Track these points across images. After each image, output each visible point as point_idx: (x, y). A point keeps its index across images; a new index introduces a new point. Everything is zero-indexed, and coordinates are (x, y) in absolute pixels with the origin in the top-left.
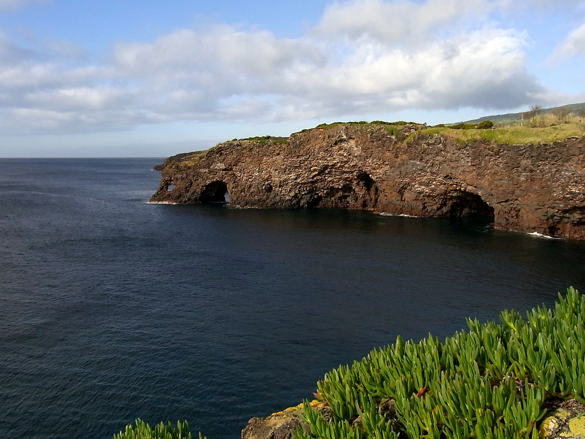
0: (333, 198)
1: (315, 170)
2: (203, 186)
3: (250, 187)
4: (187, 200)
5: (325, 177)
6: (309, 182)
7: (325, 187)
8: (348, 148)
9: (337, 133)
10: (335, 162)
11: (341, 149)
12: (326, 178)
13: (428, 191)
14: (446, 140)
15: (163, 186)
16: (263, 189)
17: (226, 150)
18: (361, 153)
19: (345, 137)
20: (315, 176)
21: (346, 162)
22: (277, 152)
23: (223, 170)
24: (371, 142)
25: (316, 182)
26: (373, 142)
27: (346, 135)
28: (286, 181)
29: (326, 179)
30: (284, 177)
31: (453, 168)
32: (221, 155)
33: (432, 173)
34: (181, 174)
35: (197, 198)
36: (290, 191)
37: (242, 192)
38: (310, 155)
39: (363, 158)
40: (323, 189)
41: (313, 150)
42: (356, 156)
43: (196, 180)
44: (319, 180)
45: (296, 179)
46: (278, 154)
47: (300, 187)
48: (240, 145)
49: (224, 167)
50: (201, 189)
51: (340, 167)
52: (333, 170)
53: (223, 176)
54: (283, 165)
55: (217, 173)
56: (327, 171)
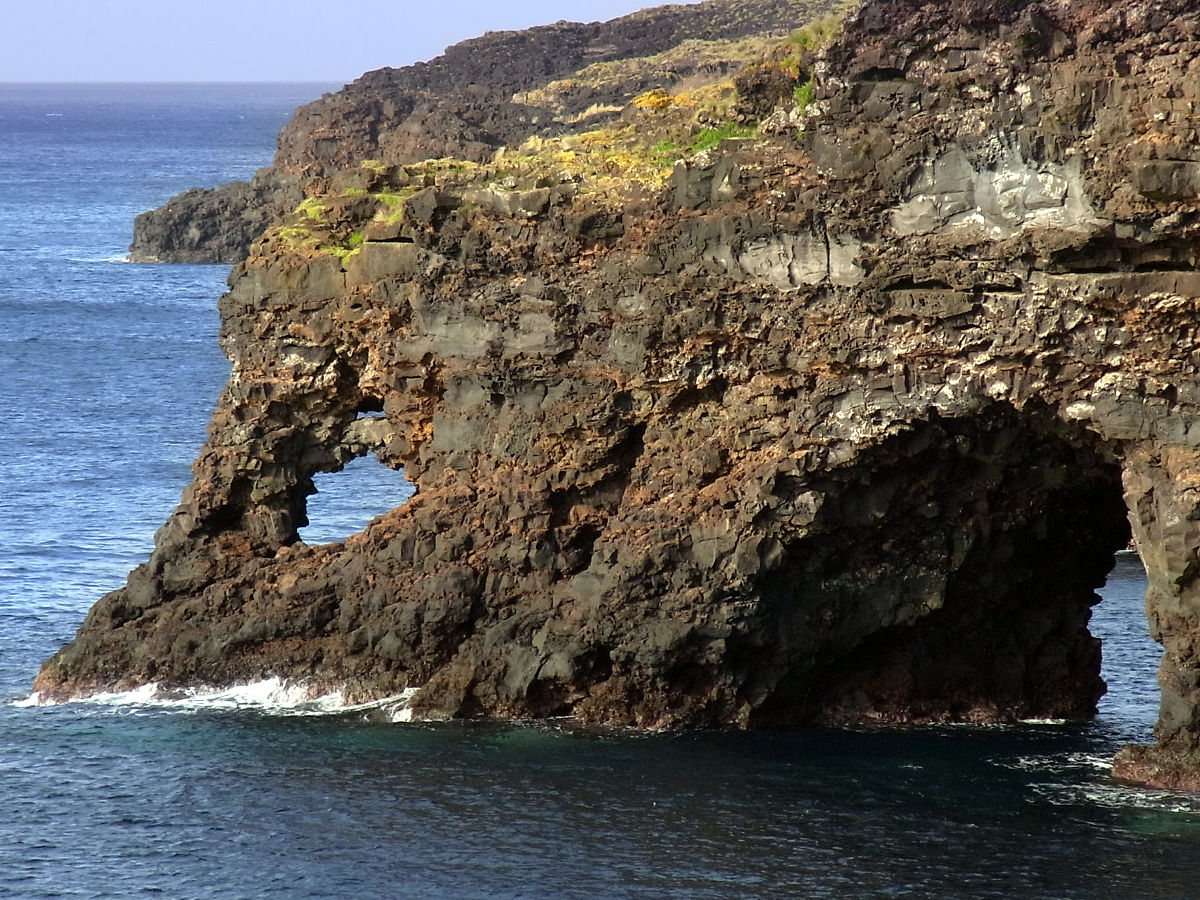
2: (784, 486)
4: (559, 666)
15: (242, 483)
23: (1071, 258)
34: (484, 314)
35: (696, 639)
43: (687, 398)
49: (1079, 220)
50: (764, 516)
53: (1062, 337)
55: (978, 291)
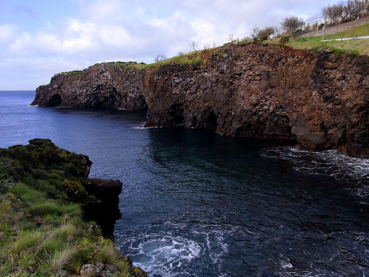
0: (108, 102)
1: (94, 87)
3: (69, 97)
5: (101, 91)
6: (93, 94)
7: (102, 96)
8: (106, 76)
9: (101, 68)
10: (102, 83)
11: (103, 76)
13: (133, 96)
14: (135, 70)
16: (74, 98)
17: (57, 78)
18: (111, 78)
20: (95, 90)
21: (107, 83)
22: (77, 78)
26: (115, 72)
27: (105, 69)
28: (82, 93)
29: (101, 92)
30: (81, 91)
31: (138, 84)
32: (56, 80)
33: (133, 87)
36: (85, 98)
37: (65, 99)
38: (91, 80)
39: (112, 80)
41: (92, 77)
42: (109, 80)
44: (97, 92)
45: (86, 92)
46: (78, 80)
47: (89, 96)
48: (63, 75)
51: (105, 85)
52: (103, 87)
54: (80, 85)
56: (100, 88)
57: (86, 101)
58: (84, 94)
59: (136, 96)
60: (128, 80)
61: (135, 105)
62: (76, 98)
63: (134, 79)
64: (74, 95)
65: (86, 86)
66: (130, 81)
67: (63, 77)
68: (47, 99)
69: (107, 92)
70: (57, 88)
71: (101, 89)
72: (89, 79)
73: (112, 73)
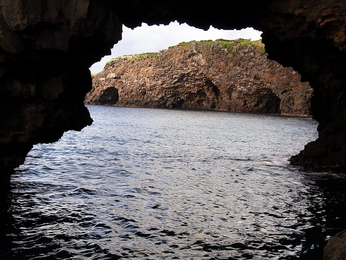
0: (192, 102)
1: (176, 78)
3: (132, 91)
6: (171, 87)
7: (184, 91)
8: (197, 60)
9: (190, 48)
10: (189, 71)
11: (193, 61)
12: (185, 84)
13: (245, 90)
14: (255, 49)
16: (140, 93)
17: (117, 63)
18: (205, 64)
19: (195, 51)
20: (176, 83)
21: (197, 71)
22: (149, 63)
24: (212, 54)
25: (178, 87)
26: (214, 55)
27: (196, 49)
28: (155, 86)
29: (185, 86)
30: (154, 83)
31: (259, 70)
32: (113, 67)
33: (247, 76)
36: (158, 94)
37: (125, 95)
38: (171, 66)
39: (206, 67)
40: (183, 93)
41: (174, 62)
42: (202, 66)
44: (179, 86)
45: (162, 85)
46: (150, 66)
47: (165, 91)
48: (126, 59)
51: (193, 75)
52: (189, 78)
54: (153, 73)
56: (184, 79)
57: (160, 98)
58: (158, 88)
59: (250, 90)
60: (239, 65)
61: (245, 104)
62: (144, 93)
63: (251, 64)
64: (140, 89)
65: (162, 76)
66: (243, 67)
67: (125, 61)
68: (96, 95)
69: (195, 85)
70: (115, 78)
71: (186, 81)
72: (169, 65)
73: (208, 55)
